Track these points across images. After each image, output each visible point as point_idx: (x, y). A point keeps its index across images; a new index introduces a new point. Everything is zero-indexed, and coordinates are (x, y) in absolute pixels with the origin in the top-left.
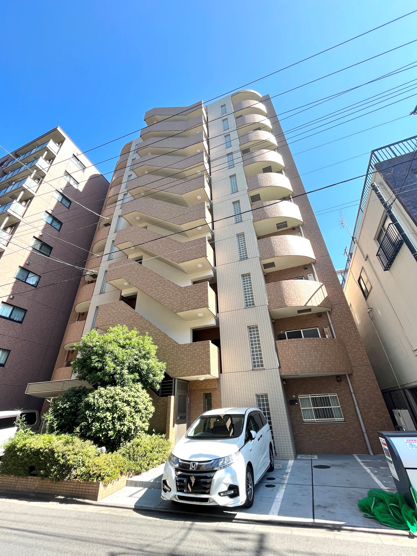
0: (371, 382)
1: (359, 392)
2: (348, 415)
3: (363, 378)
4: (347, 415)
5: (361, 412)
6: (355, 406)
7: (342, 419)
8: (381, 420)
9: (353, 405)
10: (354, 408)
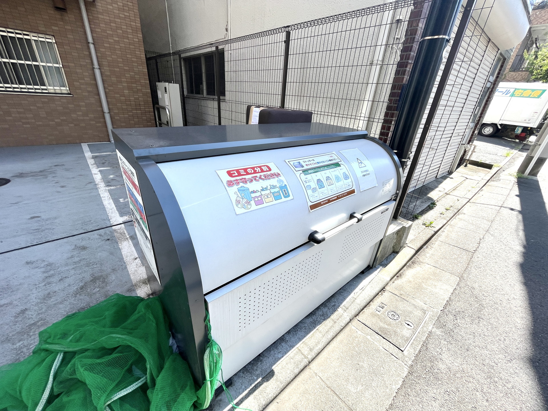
0: (131, 31)
1: (106, 45)
2: (78, 83)
3: (116, 20)
4: (75, 83)
5: (103, 81)
6: (93, 68)
7: (65, 90)
8: (135, 96)
9: (90, 66)
10: (90, 72)
